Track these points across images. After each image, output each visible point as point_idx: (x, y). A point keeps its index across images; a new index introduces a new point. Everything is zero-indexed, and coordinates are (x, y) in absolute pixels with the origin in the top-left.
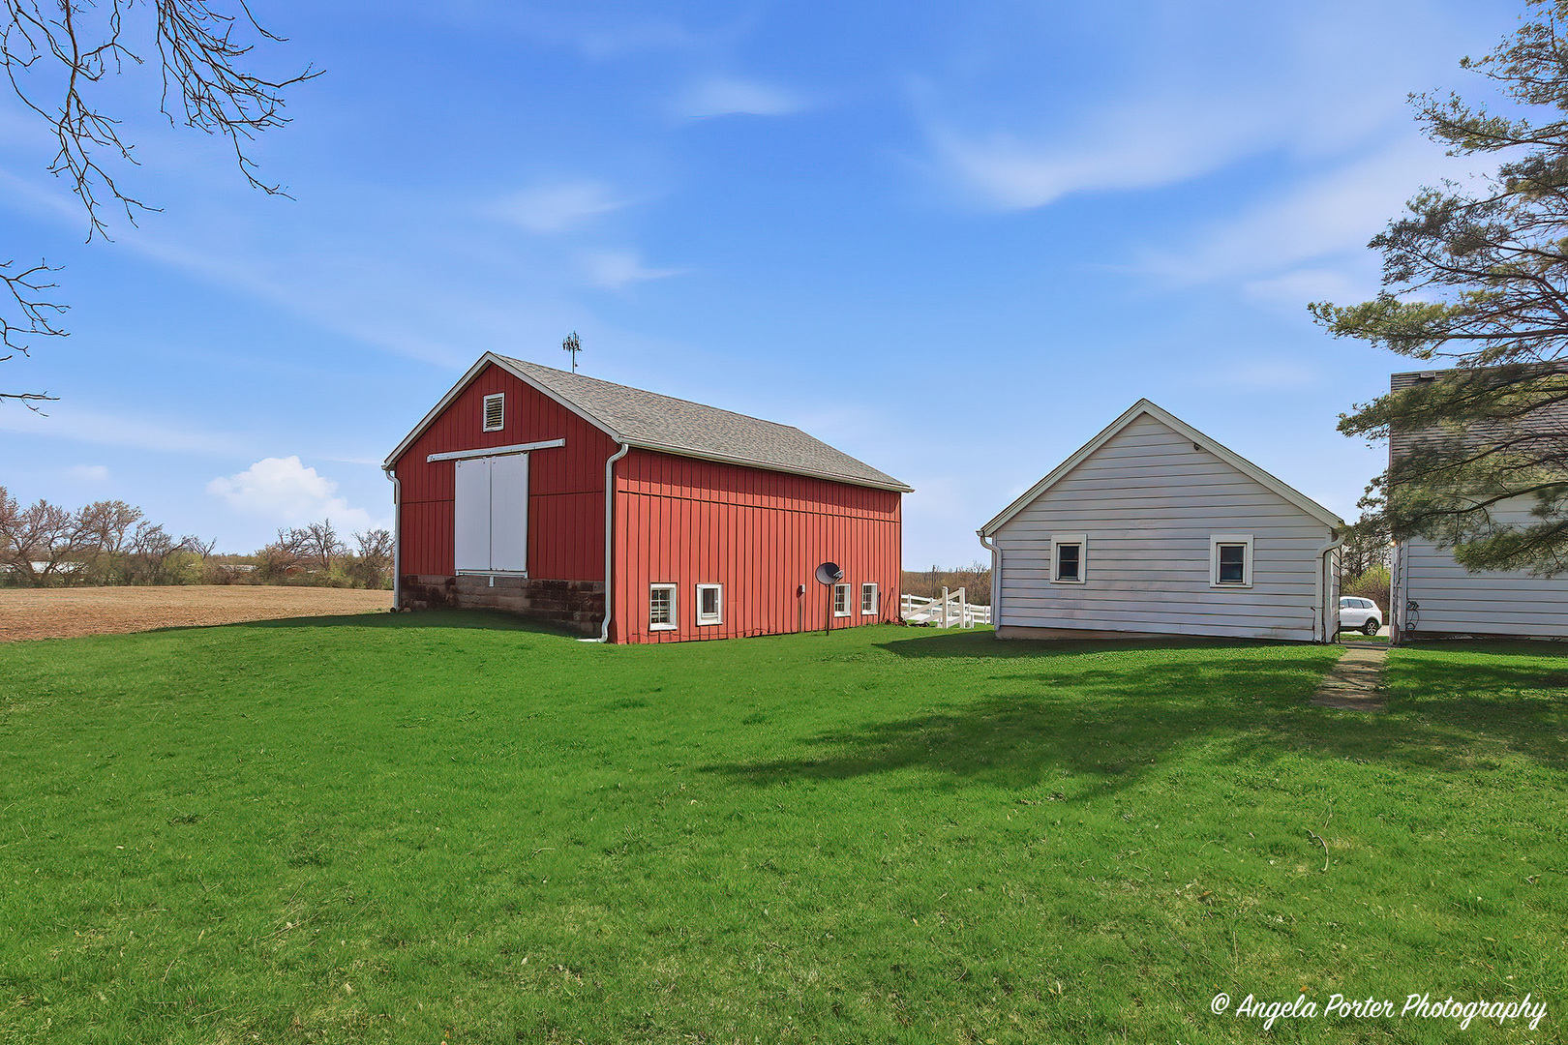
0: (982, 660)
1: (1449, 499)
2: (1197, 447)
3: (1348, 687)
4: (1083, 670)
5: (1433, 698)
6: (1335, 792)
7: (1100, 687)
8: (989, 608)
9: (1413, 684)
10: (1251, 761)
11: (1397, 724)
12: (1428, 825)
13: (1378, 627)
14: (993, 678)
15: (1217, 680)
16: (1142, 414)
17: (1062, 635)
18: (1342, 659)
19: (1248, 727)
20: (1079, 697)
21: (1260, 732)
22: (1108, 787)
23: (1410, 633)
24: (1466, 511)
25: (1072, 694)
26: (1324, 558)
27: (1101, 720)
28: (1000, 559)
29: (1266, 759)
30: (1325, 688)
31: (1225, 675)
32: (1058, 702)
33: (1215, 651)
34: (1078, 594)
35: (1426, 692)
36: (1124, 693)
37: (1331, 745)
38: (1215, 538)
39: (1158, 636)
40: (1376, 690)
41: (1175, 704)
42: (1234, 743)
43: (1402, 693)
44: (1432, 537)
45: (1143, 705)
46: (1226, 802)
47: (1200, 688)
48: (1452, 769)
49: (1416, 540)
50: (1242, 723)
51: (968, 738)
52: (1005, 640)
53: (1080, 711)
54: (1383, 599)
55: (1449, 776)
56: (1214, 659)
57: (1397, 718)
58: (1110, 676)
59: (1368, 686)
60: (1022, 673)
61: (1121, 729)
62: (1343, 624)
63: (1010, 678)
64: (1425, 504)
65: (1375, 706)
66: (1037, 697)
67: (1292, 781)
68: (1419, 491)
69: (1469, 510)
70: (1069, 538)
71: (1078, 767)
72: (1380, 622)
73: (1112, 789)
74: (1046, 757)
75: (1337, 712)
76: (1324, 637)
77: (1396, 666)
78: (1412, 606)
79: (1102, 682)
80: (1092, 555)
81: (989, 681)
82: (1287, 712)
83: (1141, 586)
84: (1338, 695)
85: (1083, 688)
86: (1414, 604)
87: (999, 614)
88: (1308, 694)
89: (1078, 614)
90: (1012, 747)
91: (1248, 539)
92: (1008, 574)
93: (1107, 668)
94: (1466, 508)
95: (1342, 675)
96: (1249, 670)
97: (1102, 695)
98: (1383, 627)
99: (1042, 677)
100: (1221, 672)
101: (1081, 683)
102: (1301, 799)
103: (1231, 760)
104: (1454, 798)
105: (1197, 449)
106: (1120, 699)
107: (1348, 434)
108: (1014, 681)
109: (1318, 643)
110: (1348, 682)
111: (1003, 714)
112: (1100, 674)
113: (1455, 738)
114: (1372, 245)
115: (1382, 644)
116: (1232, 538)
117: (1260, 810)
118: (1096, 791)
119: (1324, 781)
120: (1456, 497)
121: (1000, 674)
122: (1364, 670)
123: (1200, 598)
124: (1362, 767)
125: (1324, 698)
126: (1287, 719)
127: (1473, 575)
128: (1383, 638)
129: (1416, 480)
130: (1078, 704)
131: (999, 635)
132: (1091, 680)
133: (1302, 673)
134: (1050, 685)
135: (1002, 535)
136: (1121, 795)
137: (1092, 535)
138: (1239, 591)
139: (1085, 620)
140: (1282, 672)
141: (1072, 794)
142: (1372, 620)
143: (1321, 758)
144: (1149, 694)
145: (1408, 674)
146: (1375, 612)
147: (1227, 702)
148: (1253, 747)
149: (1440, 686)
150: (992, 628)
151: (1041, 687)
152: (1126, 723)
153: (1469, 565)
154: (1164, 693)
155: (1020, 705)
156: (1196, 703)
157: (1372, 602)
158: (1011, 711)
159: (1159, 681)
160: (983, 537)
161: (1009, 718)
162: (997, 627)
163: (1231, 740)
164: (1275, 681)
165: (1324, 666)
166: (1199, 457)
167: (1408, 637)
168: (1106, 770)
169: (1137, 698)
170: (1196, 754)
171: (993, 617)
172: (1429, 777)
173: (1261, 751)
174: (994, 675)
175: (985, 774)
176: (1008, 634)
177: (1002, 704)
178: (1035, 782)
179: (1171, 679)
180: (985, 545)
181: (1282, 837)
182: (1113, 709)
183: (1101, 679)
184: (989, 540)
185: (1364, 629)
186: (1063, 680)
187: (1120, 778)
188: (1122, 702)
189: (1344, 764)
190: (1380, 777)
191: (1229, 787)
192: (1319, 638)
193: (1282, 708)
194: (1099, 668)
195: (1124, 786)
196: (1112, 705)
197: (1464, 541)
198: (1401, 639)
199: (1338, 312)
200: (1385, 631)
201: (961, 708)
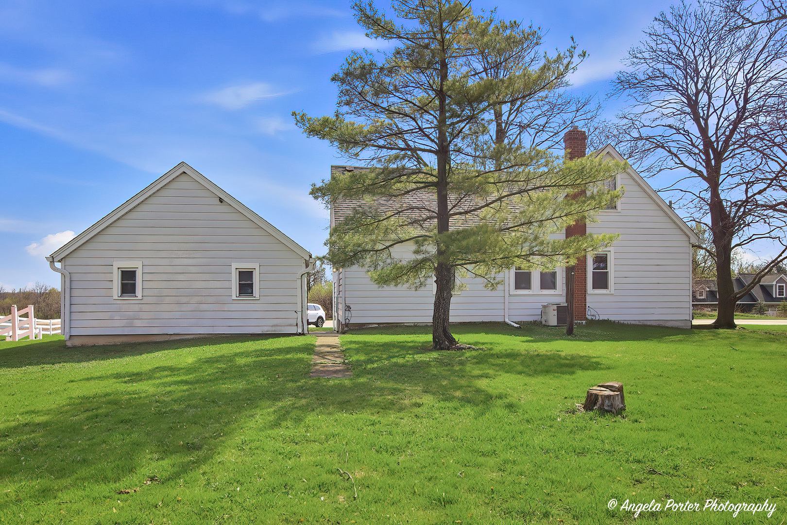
0: (57, 366)
1: (371, 243)
2: (221, 200)
3: (329, 362)
4: (150, 367)
5: (375, 365)
6: (345, 437)
7: (169, 379)
8: (60, 320)
9: (362, 357)
10: (289, 423)
11: (363, 384)
12: (400, 450)
13: (323, 322)
14: (72, 381)
15: (248, 366)
16: (182, 172)
17: (124, 340)
18: (317, 344)
19: (280, 398)
20: (151, 390)
21: (287, 402)
22: (194, 463)
23: (347, 325)
24: (380, 250)
25: (147, 388)
26: (301, 279)
27: (176, 407)
28: (69, 279)
29: (298, 420)
30: (316, 365)
31: (254, 362)
32: (136, 396)
33: (240, 344)
34: (137, 308)
35: (370, 361)
36: (186, 382)
37: (333, 404)
38: (235, 265)
39: (199, 336)
40: (344, 363)
41: (227, 387)
42: (275, 411)
43: (359, 363)
44: (363, 266)
45: (203, 391)
46: (280, 457)
47: (240, 373)
48: (401, 410)
49: (355, 267)
50: (275, 396)
51: (60, 440)
52: (74, 348)
53: (157, 402)
54: (327, 305)
55: (401, 414)
56: (241, 350)
57: (362, 380)
58: (172, 370)
59: (339, 360)
60: (98, 375)
61: (192, 411)
62: (310, 321)
63: (88, 379)
64: (359, 245)
65: (347, 373)
66: (116, 393)
67: (318, 434)
68: (356, 237)
69: (381, 250)
70: (128, 265)
71: (165, 451)
72: (324, 319)
73: (197, 463)
74: (137, 446)
75: (329, 379)
76: (303, 330)
77: (349, 346)
78: (348, 308)
79: (167, 376)
80: (147, 277)
81: (70, 385)
82: (300, 384)
83: (184, 299)
84: (326, 369)
85: (154, 381)
86: (349, 307)
87: (67, 325)
88: (307, 371)
89: (138, 323)
90: (104, 442)
91: (255, 265)
92: (75, 293)
93: (169, 363)
94: (380, 249)
95: (322, 355)
96: (267, 356)
97: (170, 386)
98: (326, 322)
99: (118, 376)
100: (250, 360)
101: (150, 378)
102: (326, 445)
103: (276, 424)
104: (407, 429)
105: (221, 202)
106: (185, 388)
107: (316, 198)
108: (92, 382)
109: (300, 334)
110: (326, 359)
111: (90, 414)
112: (164, 369)
113: (395, 389)
114: (333, 79)
115: (329, 332)
116: (246, 266)
117: (303, 459)
118: (185, 469)
119: (336, 430)
120: (374, 242)
121: (78, 377)
122: (332, 351)
123: (226, 308)
124: (355, 416)
125: (317, 371)
126: (301, 389)
127: (380, 289)
128: (329, 329)
129: (356, 230)
130: (154, 396)
131: (69, 344)
132: (158, 375)
133: (300, 356)
134: (125, 382)
135: (69, 261)
136: (205, 468)
137: (146, 262)
138: (252, 302)
139: (142, 327)
140: (289, 356)
141: (165, 475)
142: (320, 318)
143: (330, 414)
144: (206, 382)
145: (358, 351)
146: (322, 313)
147: (262, 382)
148: (288, 412)
149: (377, 357)
150: (63, 338)
151: (118, 385)
152: (196, 407)
153: (378, 283)
154: (217, 379)
155: (104, 403)
156: (240, 385)
157: (320, 306)
158: (97, 409)
159: (210, 371)
160: (52, 262)
161: (97, 416)
162: (68, 337)
163: (272, 410)
164: (287, 363)
165: (309, 349)
166: (222, 208)
167: (346, 328)
168: (191, 448)
169: (197, 386)
170: (252, 424)
171: (63, 328)
172: (392, 417)
173: (294, 414)
174: (72, 379)
175: (83, 472)
176: (77, 342)
177: (85, 404)
178: (132, 470)
179: (218, 368)
180: (55, 269)
181: (325, 477)
182: (182, 396)
183: (166, 373)
184: (58, 265)
185: (316, 324)
186: (136, 377)
187: (200, 453)
188: (187, 390)
189: (344, 416)
190: (366, 422)
191: (279, 445)
192: (300, 331)
193: (296, 382)
194: (161, 364)
195: (205, 460)
196: (180, 394)
197: (379, 268)
198: (343, 329)
199: (309, 120)
200: (329, 324)
201: (48, 412)
